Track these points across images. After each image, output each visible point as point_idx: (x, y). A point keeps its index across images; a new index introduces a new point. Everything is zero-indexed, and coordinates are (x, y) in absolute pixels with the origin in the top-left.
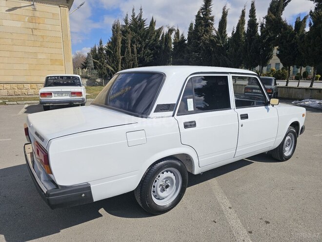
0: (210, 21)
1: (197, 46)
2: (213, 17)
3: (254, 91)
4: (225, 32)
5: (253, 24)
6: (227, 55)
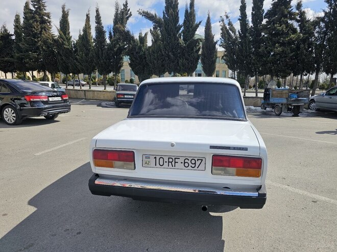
0: (47, 18)
1: (35, 44)
2: (49, 13)
3: (126, 96)
4: (69, 33)
5: (100, 31)
6: (76, 59)
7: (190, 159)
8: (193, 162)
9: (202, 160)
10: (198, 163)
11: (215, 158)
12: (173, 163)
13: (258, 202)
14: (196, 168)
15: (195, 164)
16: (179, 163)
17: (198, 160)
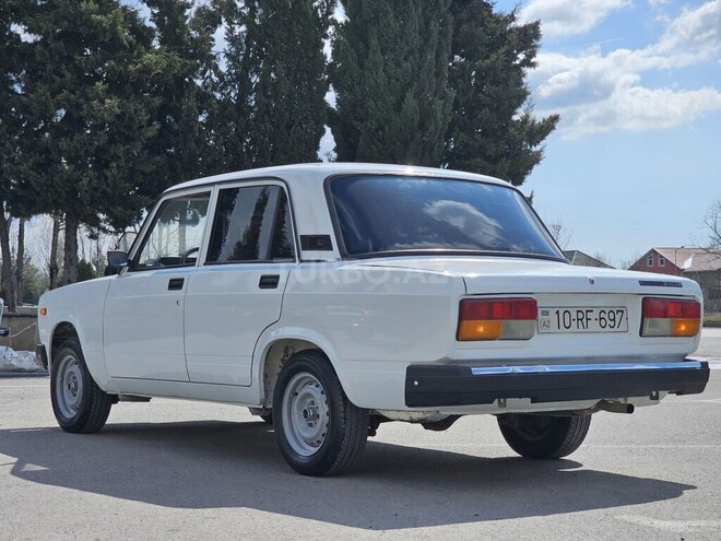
7: (607, 311)
8: (612, 316)
9: (622, 311)
10: (618, 317)
11: (646, 302)
12: (584, 320)
13: (692, 380)
14: (615, 329)
15: (614, 320)
16: (593, 319)
17: (618, 311)
